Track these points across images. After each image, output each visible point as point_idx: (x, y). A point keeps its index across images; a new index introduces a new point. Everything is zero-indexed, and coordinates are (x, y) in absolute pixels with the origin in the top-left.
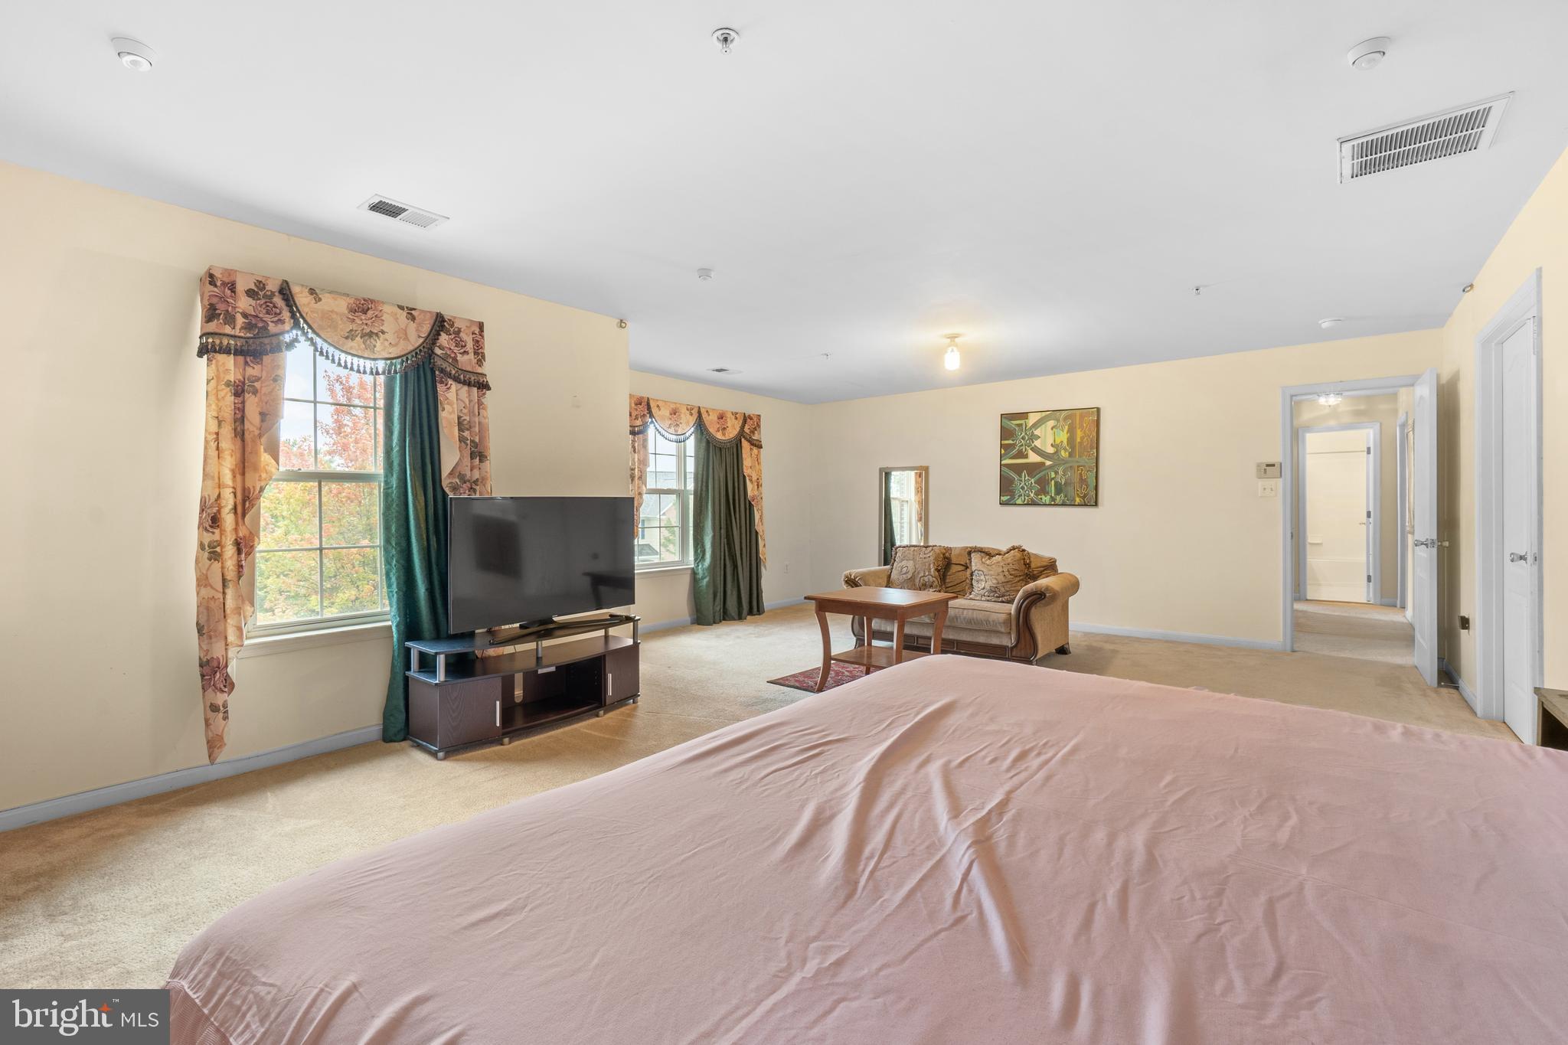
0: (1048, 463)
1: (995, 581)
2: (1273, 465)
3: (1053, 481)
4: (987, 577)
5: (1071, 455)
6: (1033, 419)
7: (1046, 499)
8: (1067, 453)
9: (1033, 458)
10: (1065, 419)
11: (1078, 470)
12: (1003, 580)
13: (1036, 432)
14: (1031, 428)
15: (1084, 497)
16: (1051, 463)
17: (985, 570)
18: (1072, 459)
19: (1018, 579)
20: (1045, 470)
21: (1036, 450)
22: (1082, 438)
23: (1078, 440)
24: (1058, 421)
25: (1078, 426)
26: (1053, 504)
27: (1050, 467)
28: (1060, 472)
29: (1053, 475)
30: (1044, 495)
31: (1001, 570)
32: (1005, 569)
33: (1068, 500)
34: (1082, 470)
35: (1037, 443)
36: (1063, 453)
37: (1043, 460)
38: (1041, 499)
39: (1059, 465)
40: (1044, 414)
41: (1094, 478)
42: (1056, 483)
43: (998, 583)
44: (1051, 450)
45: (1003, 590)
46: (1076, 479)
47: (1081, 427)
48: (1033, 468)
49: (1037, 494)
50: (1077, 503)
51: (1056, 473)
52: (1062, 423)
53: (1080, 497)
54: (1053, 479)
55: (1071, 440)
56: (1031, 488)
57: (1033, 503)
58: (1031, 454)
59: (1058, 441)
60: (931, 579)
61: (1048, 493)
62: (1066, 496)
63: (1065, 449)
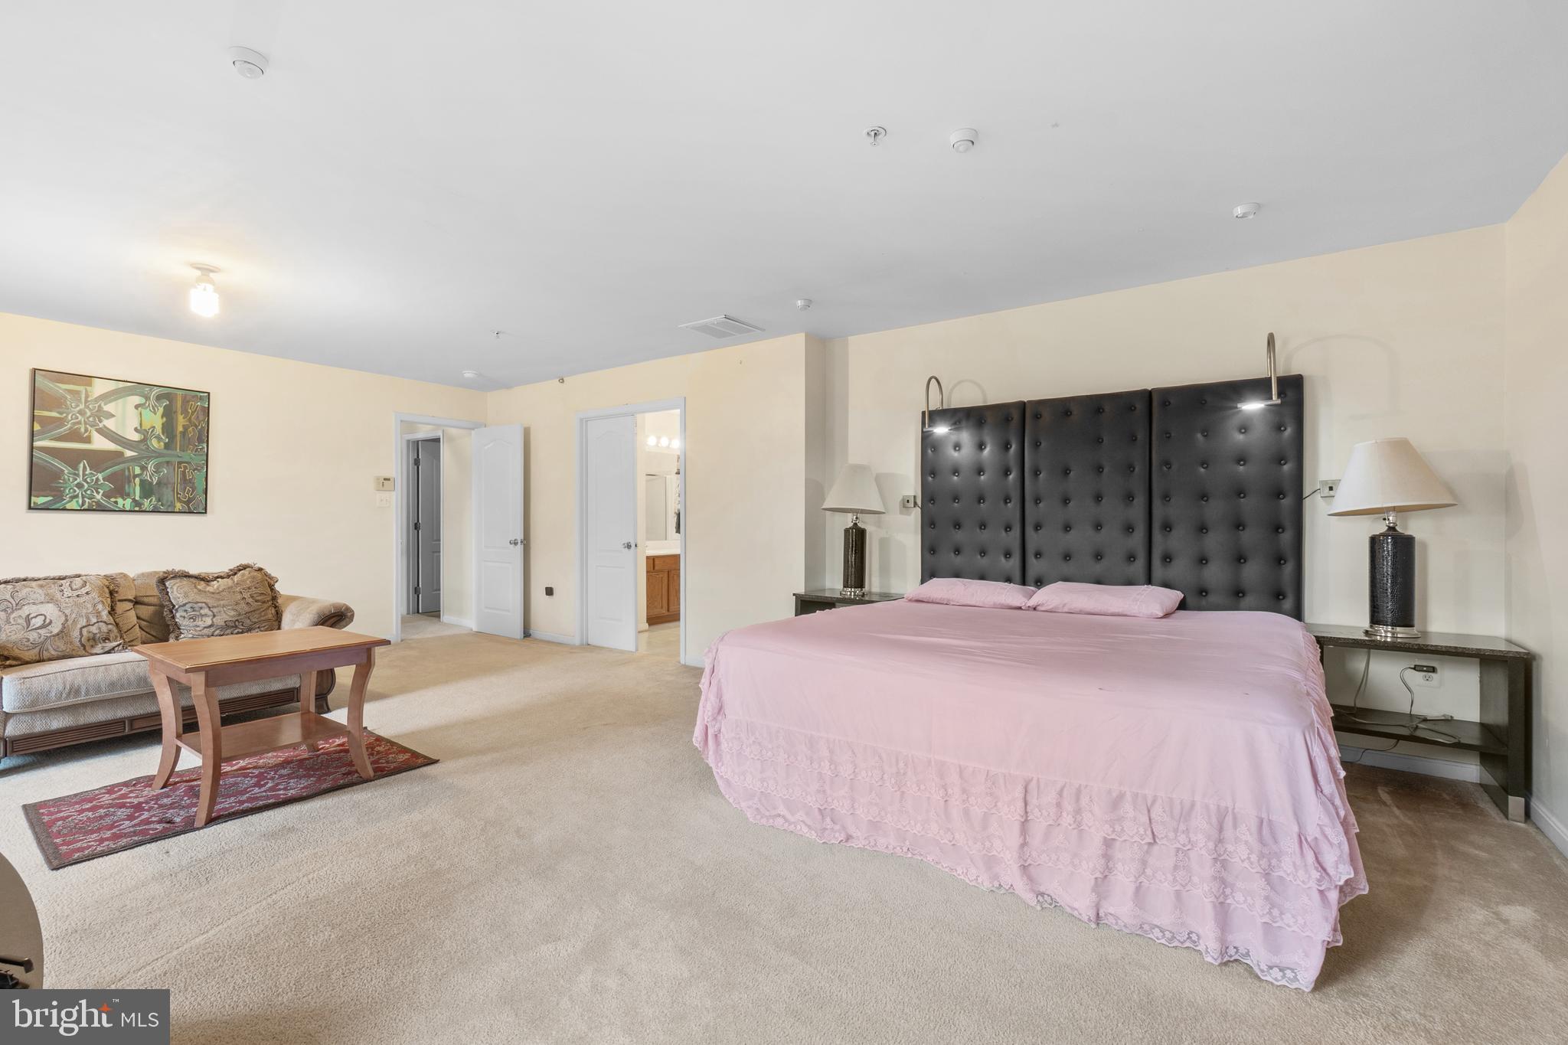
0: (129, 453)
1: (233, 613)
2: (389, 480)
3: (137, 480)
4: (215, 610)
5: (167, 446)
6: (99, 388)
7: (128, 504)
8: (162, 444)
9: (100, 443)
10: (159, 398)
11: (179, 468)
12: (247, 609)
13: (106, 408)
14: (97, 400)
15: (188, 502)
16: (136, 454)
17: (208, 601)
18: (169, 452)
19: (266, 605)
20: (124, 462)
21: (105, 433)
22: (185, 428)
23: (180, 429)
24: (147, 398)
25: (179, 412)
26: (138, 509)
27: (132, 459)
28: (151, 466)
29: (138, 470)
30: (123, 498)
31: (239, 597)
32: (247, 595)
33: (162, 505)
34: (185, 468)
35: (110, 424)
36: (155, 443)
37: (119, 448)
38: (116, 502)
39: (149, 458)
40: (121, 385)
41: (204, 479)
42: (143, 483)
43: (239, 615)
44: (136, 437)
45: (248, 622)
46: (176, 478)
47: (185, 412)
48: (98, 460)
49: (107, 495)
50: (177, 510)
51: (143, 468)
52: (152, 401)
53: (184, 502)
54: (137, 476)
55: (169, 428)
56: (96, 486)
57: (100, 509)
58: (96, 436)
59: (146, 426)
60: (104, 628)
61: (128, 495)
62: (159, 500)
63: (159, 439)
